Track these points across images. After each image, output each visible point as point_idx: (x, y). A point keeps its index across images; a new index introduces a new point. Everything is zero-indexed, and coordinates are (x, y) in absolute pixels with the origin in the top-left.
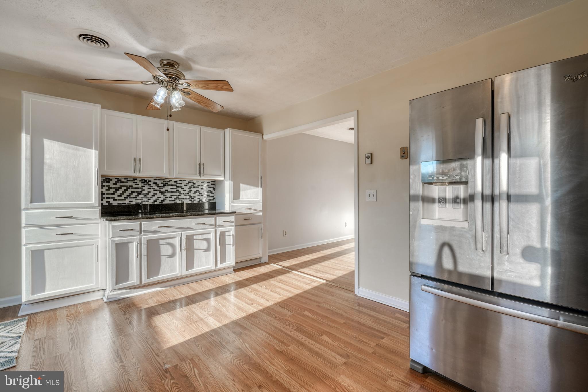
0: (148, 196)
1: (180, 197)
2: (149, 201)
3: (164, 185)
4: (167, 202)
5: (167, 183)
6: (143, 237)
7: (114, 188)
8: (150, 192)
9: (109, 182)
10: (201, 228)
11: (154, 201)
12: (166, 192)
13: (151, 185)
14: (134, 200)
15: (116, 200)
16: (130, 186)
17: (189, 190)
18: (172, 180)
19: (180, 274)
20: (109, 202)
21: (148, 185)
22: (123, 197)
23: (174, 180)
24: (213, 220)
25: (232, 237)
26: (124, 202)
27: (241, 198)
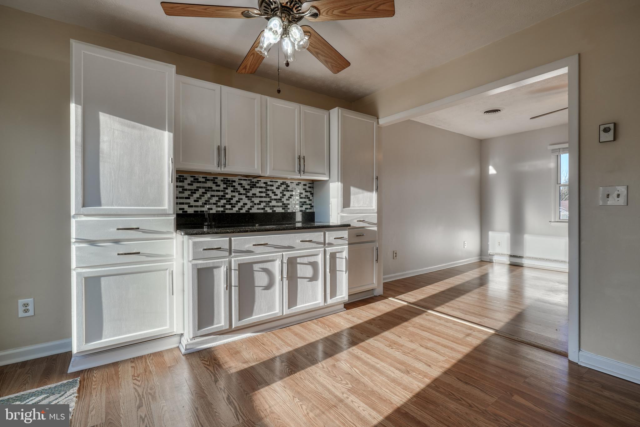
0: (232, 202)
1: (271, 204)
2: (232, 209)
3: (251, 187)
4: (254, 210)
5: (255, 185)
6: (233, 260)
7: (189, 190)
8: (234, 196)
9: (183, 182)
10: (306, 247)
11: (239, 209)
12: (253, 197)
13: (234, 186)
14: (214, 207)
15: (192, 206)
16: (209, 188)
17: (281, 195)
18: (260, 181)
19: (281, 314)
20: (183, 209)
21: (232, 186)
22: (200, 203)
23: (263, 180)
24: (322, 235)
25: (344, 260)
26: (203, 209)
27: (352, 205)
